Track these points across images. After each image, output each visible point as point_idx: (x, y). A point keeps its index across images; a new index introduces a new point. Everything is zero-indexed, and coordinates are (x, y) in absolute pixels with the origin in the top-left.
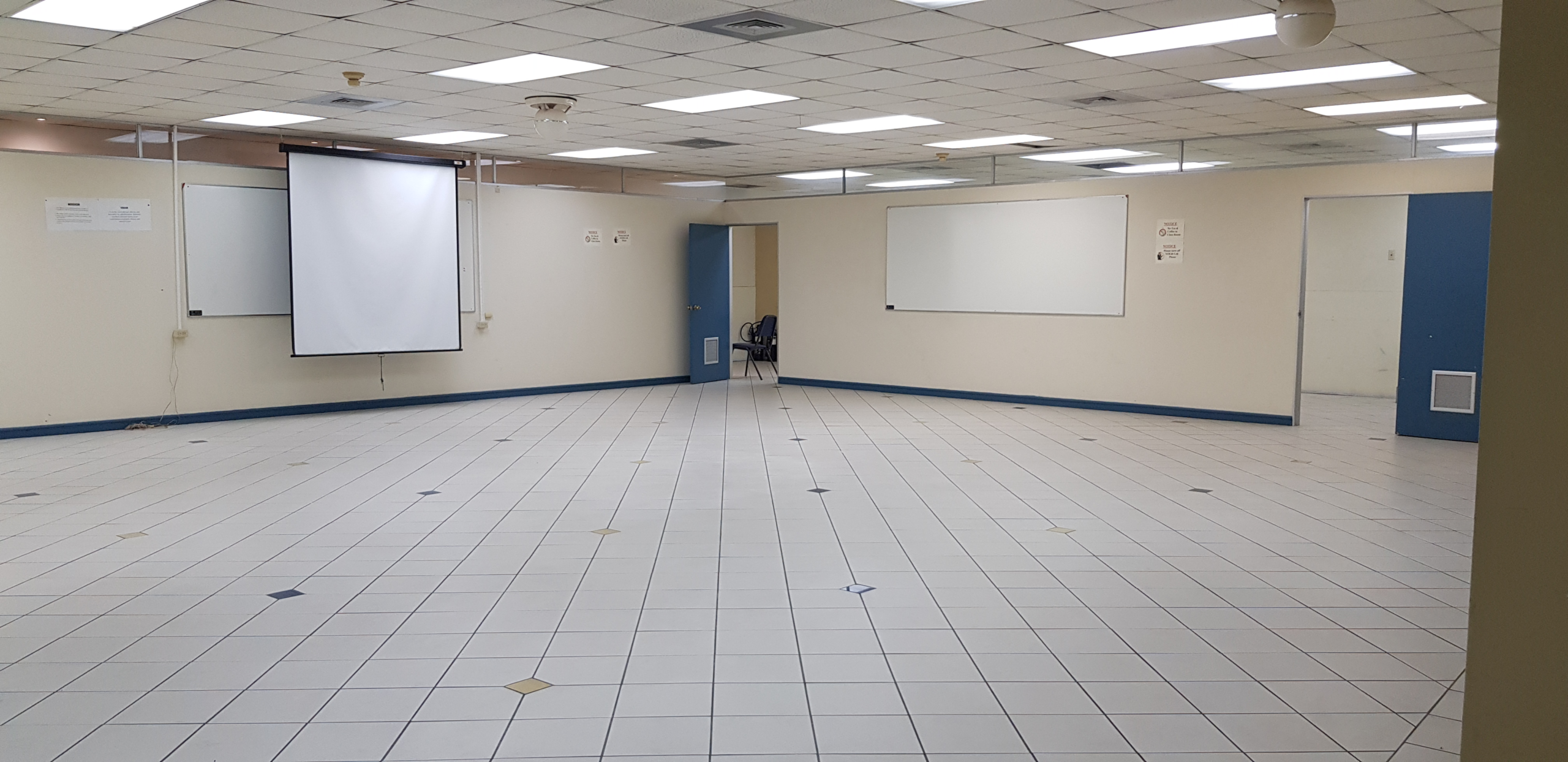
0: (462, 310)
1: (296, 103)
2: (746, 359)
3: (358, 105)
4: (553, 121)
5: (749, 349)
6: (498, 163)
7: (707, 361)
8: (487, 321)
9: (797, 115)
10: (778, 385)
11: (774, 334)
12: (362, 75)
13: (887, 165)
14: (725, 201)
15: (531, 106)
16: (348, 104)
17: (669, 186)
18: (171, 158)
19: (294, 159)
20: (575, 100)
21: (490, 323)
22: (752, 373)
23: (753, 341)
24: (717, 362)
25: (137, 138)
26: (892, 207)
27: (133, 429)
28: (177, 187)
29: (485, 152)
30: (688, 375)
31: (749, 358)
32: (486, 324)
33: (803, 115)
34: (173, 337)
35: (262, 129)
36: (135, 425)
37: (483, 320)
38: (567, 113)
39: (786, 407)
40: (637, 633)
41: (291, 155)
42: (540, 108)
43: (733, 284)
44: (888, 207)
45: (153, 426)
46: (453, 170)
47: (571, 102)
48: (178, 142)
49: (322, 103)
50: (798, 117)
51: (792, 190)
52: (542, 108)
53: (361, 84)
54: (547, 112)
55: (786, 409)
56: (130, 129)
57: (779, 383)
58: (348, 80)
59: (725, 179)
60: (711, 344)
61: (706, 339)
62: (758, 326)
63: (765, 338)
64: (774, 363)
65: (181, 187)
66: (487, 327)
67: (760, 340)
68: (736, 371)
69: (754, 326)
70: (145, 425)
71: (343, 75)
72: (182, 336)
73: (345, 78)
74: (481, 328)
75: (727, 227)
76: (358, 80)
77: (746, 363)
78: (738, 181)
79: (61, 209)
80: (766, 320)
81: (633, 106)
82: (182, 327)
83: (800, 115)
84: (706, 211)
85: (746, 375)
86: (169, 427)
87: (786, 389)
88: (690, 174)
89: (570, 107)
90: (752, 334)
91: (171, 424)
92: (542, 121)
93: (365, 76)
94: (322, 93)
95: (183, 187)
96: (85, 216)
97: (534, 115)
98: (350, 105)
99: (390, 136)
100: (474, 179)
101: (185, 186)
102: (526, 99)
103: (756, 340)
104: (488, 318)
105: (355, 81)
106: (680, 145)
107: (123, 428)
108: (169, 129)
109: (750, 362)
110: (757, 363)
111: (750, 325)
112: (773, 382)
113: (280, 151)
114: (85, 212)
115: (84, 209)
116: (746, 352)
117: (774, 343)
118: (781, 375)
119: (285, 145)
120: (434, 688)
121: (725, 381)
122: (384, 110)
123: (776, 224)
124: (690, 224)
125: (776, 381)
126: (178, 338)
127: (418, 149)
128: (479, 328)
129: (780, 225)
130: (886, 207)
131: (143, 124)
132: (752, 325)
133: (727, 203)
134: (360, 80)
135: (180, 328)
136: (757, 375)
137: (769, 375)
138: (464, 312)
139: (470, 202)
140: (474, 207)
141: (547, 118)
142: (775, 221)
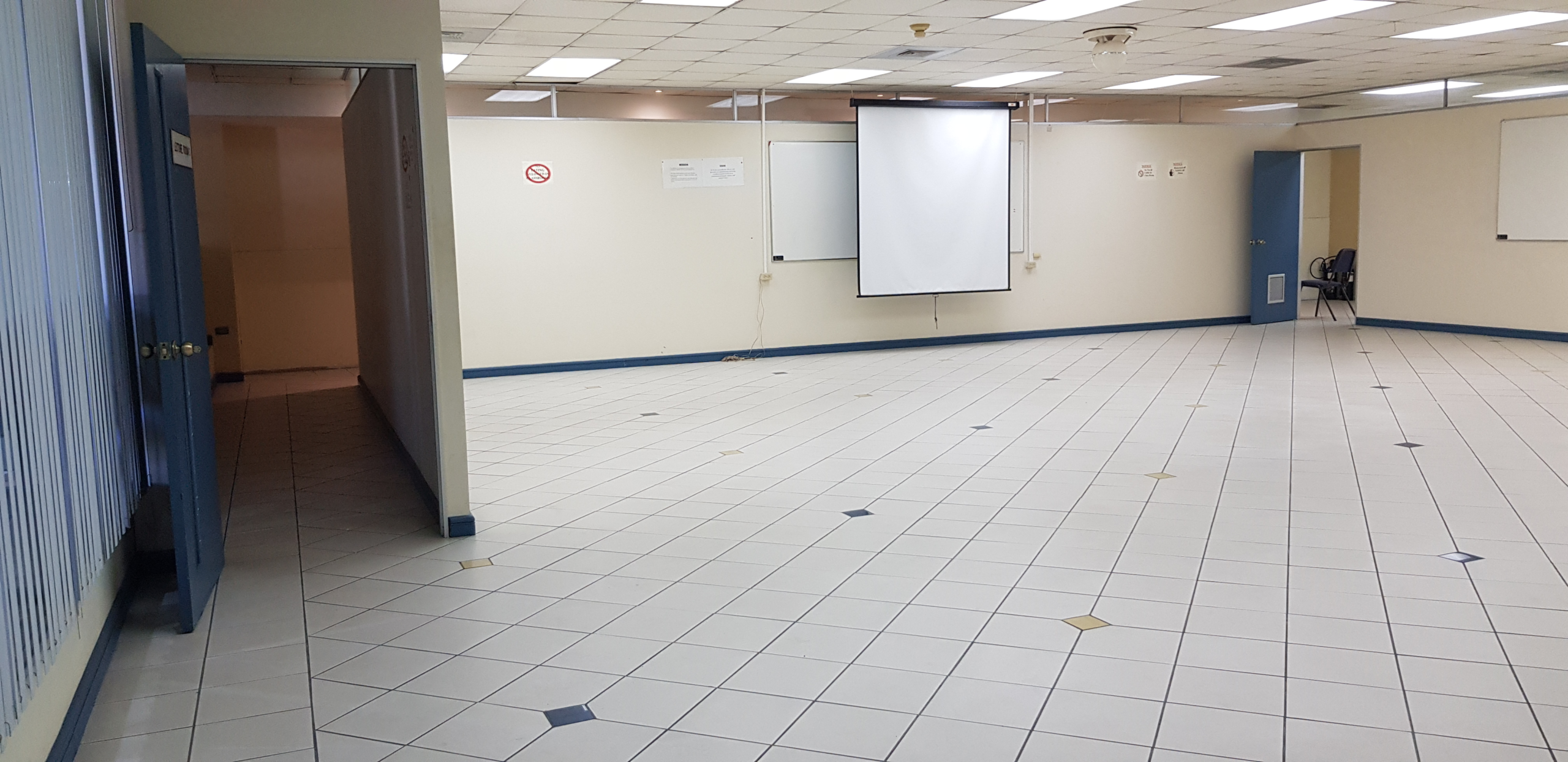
0: (1011, 250)
1: (866, 59)
2: (1317, 298)
3: (921, 56)
4: (1111, 53)
5: (1321, 286)
6: (1051, 101)
7: (1271, 300)
8: (1035, 261)
9: (1391, 22)
10: (1355, 327)
11: (1352, 270)
12: (928, 25)
13: (1505, 71)
14: (1297, 124)
15: (1089, 40)
16: (912, 56)
17: (1233, 112)
18: (760, 119)
19: (862, 111)
20: (1136, 29)
21: (1038, 262)
22: (1324, 312)
23: (1325, 278)
24: (1283, 301)
25: (733, 103)
26: (1507, 120)
27: (728, 360)
28: (765, 144)
29: (1038, 92)
30: (1248, 315)
31: (1321, 295)
32: (1034, 264)
33: (1398, 21)
34: (760, 280)
35: (835, 86)
36: (729, 357)
37: (1031, 260)
38: (1126, 43)
39: (1366, 351)
40: (1199, 582)
41: (860, 109)
42: (1098, 41)
43: (1304, 215)
44: (1501, 121)
45: (743, 358)
46: (1007, 112)
47: (1131, 32)
48: (766, 104)
49: (889, 57)
50: (1393, 24)
51: (1378, 108)
52: (1101, 40)
53: (927, 35)
54: (1106, 45)
55: (1365, 353)
56: (728, 94)
57: (1357, 324)
58: (915, 32)
59: (1296, 100)
60: (1275, 283)
61: (1270, 276)
62: (1332, 261)
63: (1340, 274)
64: (1350, 302)
65: (767, 143)
66: (1035, 267)
67: (1333, 277)
68: (1304, 311)
69: (1327, 261)
70: (737, 357)
71: (910, 28)
72: (767, 278)
73: (912, 31)
74: (1029, 268)
75: (1298, 154)
76: (923, 31)
77: (1316, 302)
78: (1313, 102)
79: (674, 169)
80: (1342, 253)
81: (1198, 30)
82: (768, 271)
83: (1394, 22)
84: (1274, 137)
85: (1316, 315)
86: (756, 360)
87: (1365, 331)
88: (1257, 97)
89: (1130, 36)
90: (1324, 270)
91: (758, 357)
92: (1101, 54)
93: (930, 26)
94: (889, 47)
95: (769, 144)
96: (692, 174)
97: (1091, 49)
98: (914, 56)
99: (948, 84)
100: (1026, 120)
101: (771, 144)
102: (1084, 33)
103: (1329, 277)
104: (1036, 258)
105: (921, 33)
106: (1249, 67)
107: (720, 360)
108: (759, 92)
109: (1322, 303)
110: (1330, 302)
111: (1322, 260)
112: (1349, 323)
113: (851, 106)
114: (692, 171)
115: (691, 169)
116: (1317, 290)
117: (1351, 280)
118: (1359, 315)
119: (855, 100)
120: (994, 614)
121: (1292, 323)
122: (945, 58)
123: (1358, 147)
124: (1255, 152)
125: (1354, 322)
126: (765, 281)
127: (976, 94)
128: (1027, 268)
129: (1362, 148)
130: (1500, 120)
131: (738, 90)
132: (1324, 260)
133: (1298, 127)
134: (925, 31)
135: (766, 272)
136: (1330, 315)
137: (1344, 315)
138: (1014, 253)
139: (1022, 143)
140: (1026, 147)
141: (1106, 50)
142: (1357, 143)
